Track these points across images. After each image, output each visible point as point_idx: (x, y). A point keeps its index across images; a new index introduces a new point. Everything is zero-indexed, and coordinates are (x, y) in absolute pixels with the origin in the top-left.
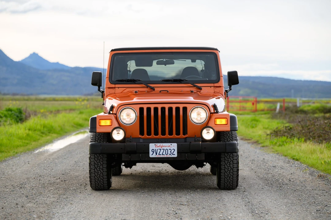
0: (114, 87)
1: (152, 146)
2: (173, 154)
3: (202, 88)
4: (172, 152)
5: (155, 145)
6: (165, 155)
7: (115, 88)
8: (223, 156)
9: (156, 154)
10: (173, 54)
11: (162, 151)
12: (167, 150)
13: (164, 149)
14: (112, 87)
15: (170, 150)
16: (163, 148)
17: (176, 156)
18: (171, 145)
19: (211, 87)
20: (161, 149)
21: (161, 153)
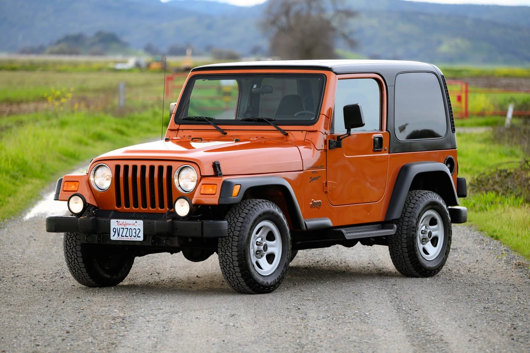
1: (114, 223)
2: (138, 237)
4: (137, 233)
5: (117, 222)
6: (129, 237)
9: (119, 235)
11: (125, 231)
12: (131, 230)
13: (128, 229)
15: (134, 231)
16: (126, 227)
17: (142, 239)
18: (136, 222)
20: (124, 228)
21: (124, 235)
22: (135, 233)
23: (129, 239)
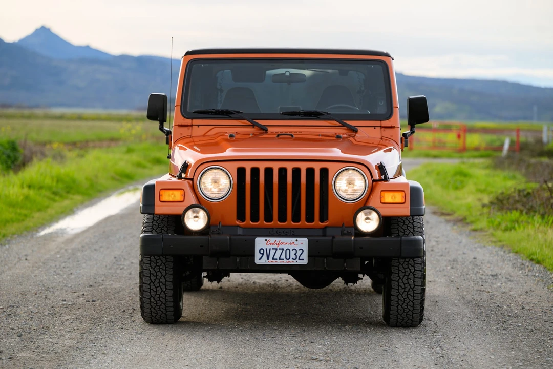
0: (190, 124)
1: (260, 243)
2: (299, 259)
3: (359, 130)
4: (298, 255)
5: (266, 240)
6: (285, 261)
7: (192, 126)
8: (394, 262)
9: (268, 258)
10: (303, 63)
11: (279, 252)
12: (288, 251)
13: (283, 249)
14: (187, 124)
15: (293, 253)
16: (281, 247)
17: (305, 262)
18: (297, 240)
19: (375, 127)
20: (276, 249)
21: (277, 256)
22: (295, 254)
23: (285, 262)
